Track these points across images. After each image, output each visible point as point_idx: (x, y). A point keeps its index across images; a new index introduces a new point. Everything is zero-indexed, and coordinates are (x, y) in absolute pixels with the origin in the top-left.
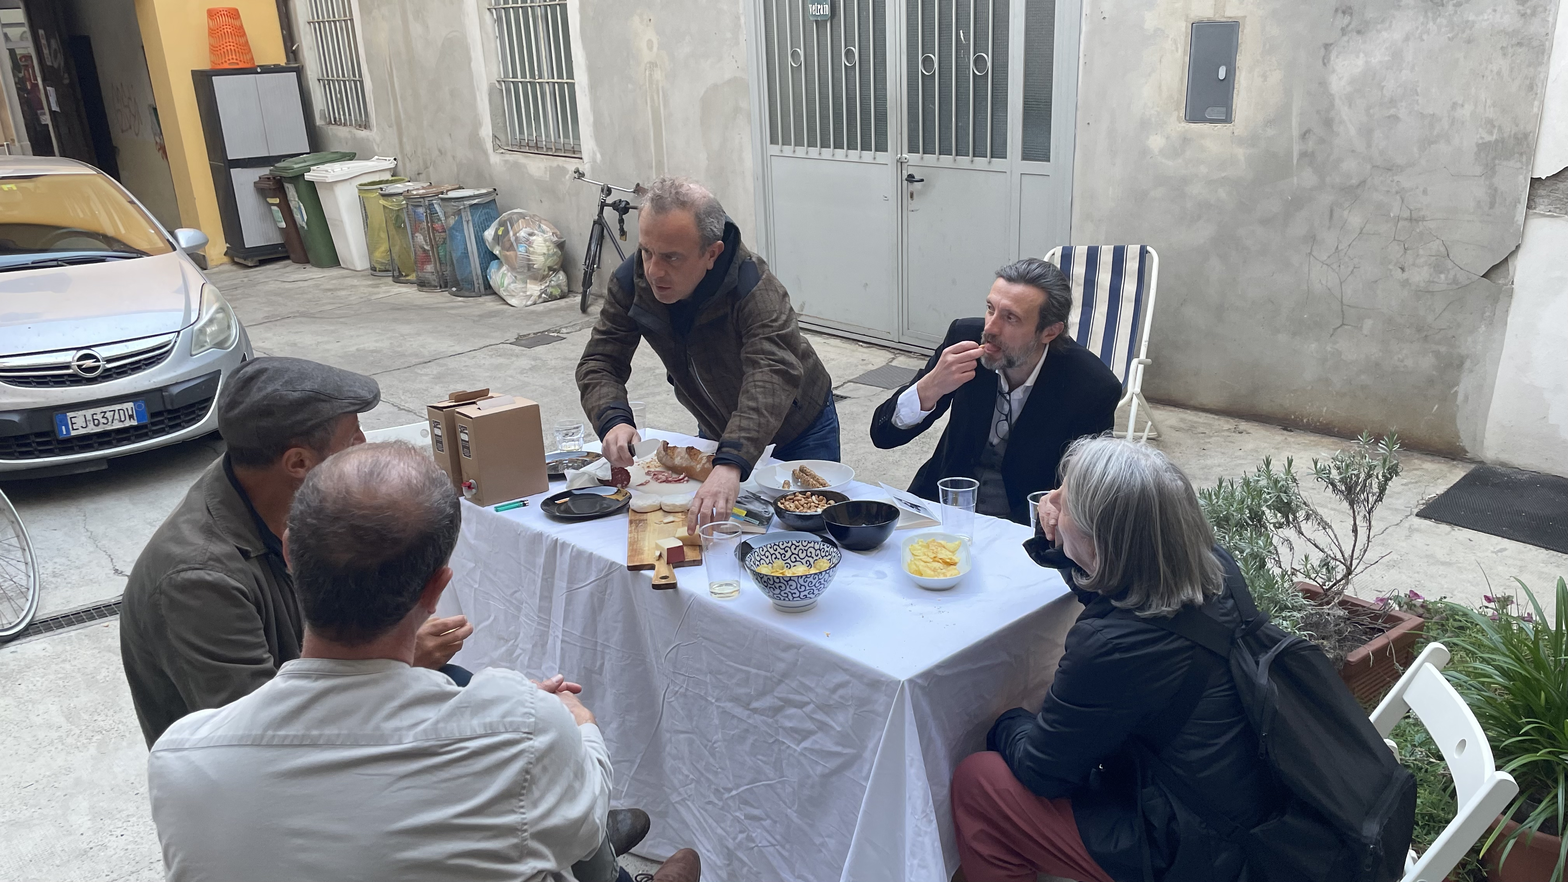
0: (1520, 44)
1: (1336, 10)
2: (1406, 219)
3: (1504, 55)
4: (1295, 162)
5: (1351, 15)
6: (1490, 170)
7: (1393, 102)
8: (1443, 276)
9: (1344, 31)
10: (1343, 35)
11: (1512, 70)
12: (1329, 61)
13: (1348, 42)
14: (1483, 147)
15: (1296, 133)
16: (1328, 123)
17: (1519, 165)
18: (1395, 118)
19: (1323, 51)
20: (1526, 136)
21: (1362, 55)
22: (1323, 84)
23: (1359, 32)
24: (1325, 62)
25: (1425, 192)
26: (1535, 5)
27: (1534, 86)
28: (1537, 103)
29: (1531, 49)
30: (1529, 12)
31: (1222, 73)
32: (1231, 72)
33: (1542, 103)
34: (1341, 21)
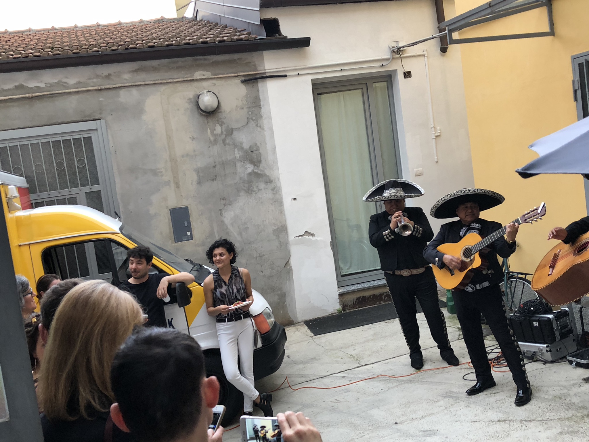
0: (275, 202)
1: (221, 199)
2: (258, 257)
3: (272, 205)
5: (226, 200)
6: (278, 237)
7: (245, 223)
8: (274, 270)
9: (225, 205)
10: (225, 206)
11: (275, 209)
12: (222, 214)
13: (227, 208)
14: (274, 231)
16: (227, 233)
17: (285, 234)
18: (247, 228)
19: (220, 212)
20: (284, 225)
21: (232, 211)
22: (222, 222)
23: (230, 205)
25: (262, 247)
26: (276, 190)
27: (282, 212)
28: (284, 216)
29: (278, 202)
30: (275, 193)
31: (186, 224)
32: (189, 223)
33: (285, 216)
34: (223, 202)
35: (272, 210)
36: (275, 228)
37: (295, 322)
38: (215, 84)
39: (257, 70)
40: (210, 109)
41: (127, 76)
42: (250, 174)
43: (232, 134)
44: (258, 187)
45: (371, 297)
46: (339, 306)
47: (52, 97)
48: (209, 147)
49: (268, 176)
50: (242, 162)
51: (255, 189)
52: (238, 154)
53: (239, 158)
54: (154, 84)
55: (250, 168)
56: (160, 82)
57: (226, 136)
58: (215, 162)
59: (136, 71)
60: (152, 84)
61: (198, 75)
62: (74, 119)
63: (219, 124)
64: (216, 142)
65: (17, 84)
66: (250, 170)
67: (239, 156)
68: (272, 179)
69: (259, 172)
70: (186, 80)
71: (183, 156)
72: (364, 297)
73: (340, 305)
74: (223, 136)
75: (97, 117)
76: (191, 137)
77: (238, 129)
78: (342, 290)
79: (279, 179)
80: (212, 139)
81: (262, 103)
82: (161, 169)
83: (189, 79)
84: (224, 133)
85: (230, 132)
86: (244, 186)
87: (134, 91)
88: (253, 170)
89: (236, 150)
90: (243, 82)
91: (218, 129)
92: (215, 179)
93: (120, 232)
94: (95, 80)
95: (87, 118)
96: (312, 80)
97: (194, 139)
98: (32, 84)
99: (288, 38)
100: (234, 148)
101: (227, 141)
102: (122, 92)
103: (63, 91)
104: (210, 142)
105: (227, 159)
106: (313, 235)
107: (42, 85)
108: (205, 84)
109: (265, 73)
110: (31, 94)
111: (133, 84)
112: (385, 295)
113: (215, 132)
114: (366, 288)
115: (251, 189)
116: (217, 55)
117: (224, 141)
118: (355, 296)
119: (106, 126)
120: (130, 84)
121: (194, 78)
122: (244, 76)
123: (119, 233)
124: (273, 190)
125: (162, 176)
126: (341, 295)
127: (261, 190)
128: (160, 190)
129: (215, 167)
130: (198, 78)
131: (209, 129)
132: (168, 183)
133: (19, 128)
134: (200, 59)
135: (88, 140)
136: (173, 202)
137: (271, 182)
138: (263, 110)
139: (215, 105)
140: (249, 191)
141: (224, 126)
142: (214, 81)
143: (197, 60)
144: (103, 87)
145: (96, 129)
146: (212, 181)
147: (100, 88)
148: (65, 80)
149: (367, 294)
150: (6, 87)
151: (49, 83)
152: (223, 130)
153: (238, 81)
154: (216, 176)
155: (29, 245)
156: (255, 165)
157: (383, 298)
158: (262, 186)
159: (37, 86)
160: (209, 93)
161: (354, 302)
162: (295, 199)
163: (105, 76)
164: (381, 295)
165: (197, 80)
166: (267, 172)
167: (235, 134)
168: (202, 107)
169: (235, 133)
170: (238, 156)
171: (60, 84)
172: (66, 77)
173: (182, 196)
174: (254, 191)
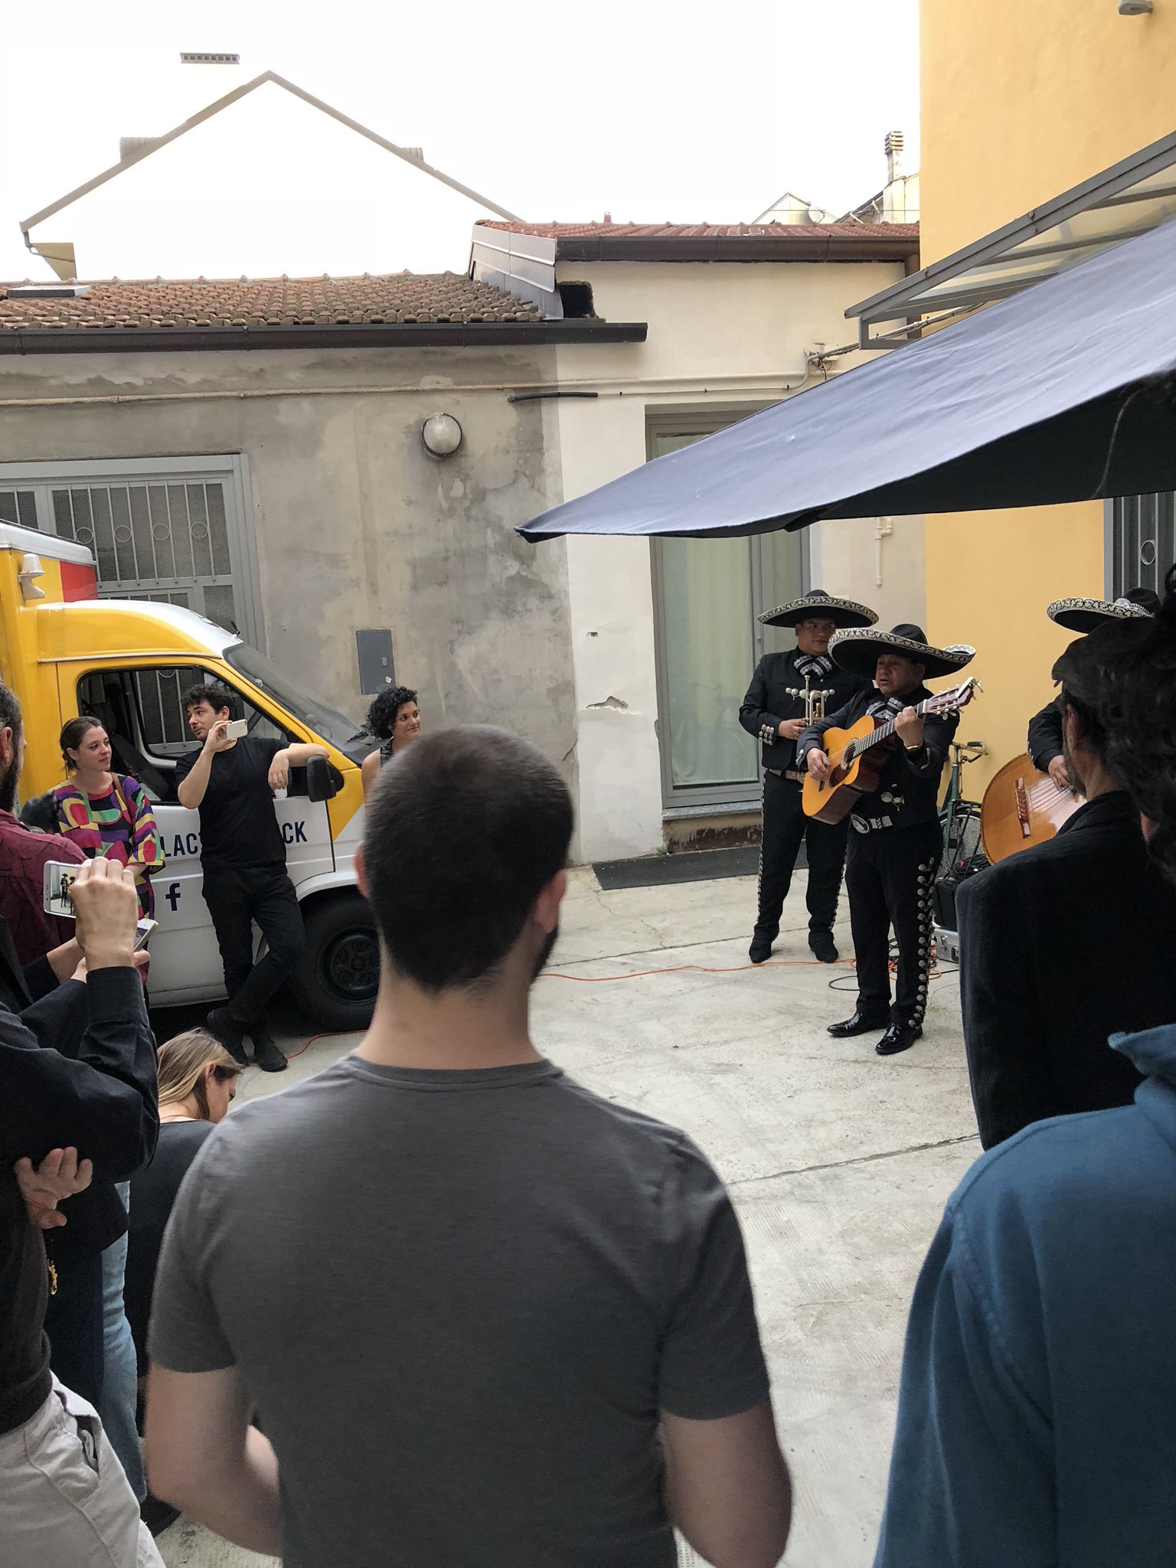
0: (556, 635)
1: (453, 621)
3: (550, 641)
4: (444, 712)
5: (462, 623)
6: (556, 703)
7: (496, 671)
9: (460, 633)
10: (460, 635)
11: (555, 649)
12: (454, 650)
13: (463, 638)
14: (549, 691)
15: (442, 695)
16: (461, 687)
17: (569, 698)
18: (499, 681)
19: (449, 646)
20: (570, 682)
21: (473, 646)
22: (453, 665)
23: (468, 633)
24: (452, 651)
26: (560, 614)
27: (567, 656)
28: (571, 665)
29: (563, 637)
30: (557, 618)
31: (385, 662)
32: (391, 661)
33: (573, 664)
34: (457, 627)
35: (549, 651)
36: (552, 686)
37: (575, 863)
38: (459, 402)
39: (541, 381)
40: (444, 450)
41: (294, 376)
42: (512, 579)
43: (483, 499)
44: (525, 604)
45: (726, 832)
46: (662, 842)
47: (155, 405)
48: (439, 521)
49: (545, 586)
50: (498, 554)
51: (520, 608)
52: (491, 538)
53: (493, 545)
54: (344, 393)
55: (513, 568)
56: (356, 390)
57: (472, 503)
58: (447, 551)
59: (312, 367)
60: (338, 394)
61: (428, 382)
62: (192, 450)
63: (459, 477)
64: (452, 511)
65: (92, 376)
66: (512, 571)
67: (495, 544)
68: (553, 591)
69: (530, 576)
70: (405, 391)
71: (387, 534)
72: (712, 831)
73: (665, 841)
74: (467, 503)
75: (233, 449)
76: (406, 499)
77: (496, 490)
78: (670, 814)
79: (567, 594)
80: (445, 506)
81: (545, 445)
82: (345, 554)
83: (410, 388)
84: (470, 496)
85: (480, 496)
86: (500, 601)
87: (306, 404)
88: (518, 572)
89: (489, 530)
90: (514, 401)
91: (458, 489)
92: (445, 582)
93: (222, 657)
94: (235, 379)
95: (216, 450)
96: (647, 407)
97: (410, 502)
98: (119, 379)
99: (607, 322)
100: (486, 528)
101: (473, 513)
102: (284, 405)
103: (175, 396)
104: (441, 510)
105: (471, 546)
106: (623, 705)
107: (138, 381)
108: (440, 400)
109: (556, 387)
110: (116, 397)
111: (303, 391)
112: (752, 830)
113: (452, 494)
114: (716, 815)
115: (512, 607)
116: (465, 346)
117: (467, 510)
118: (694, 827)
119: (250, 466)
120: (298, 391)
121: (420, 388)
122: (515, 389)
123: (221, 659)
124: (554, 612)
125: (346, 568)
126: (667, 822)
127: (531, 611)
128: (340, 594)
129: (446, 559)
130: (427, 387)
131: (440, 486)
132: (356, 583)
133: (91, 459)
134: (435, 353)
135: (216, 490)
136: (365, 621)
137: (551, 597)
138: (547, 458)
139: (455, 441)
140: (509, 611)
141: (468, 484)
142: (457, 396)
143: (427, 353)
144: (249, 393)
145: (231, 471)
146: (439, 585)
147: (242, 395)
148: (179, 375)
149: (719, 825)
150: (73, 380)
151: (151, 379)
152: (468, 491)
153: (503, 399)
154: (447, 577)
155: (56, 663)
156: (523, 563)
157: (749, 837)
158: (533, 603)
159: (128, 383)
160: (445, 418)
161: (692, 838)
162: (594, 634)
163: (254, 372)
164: (745, 830)
165: (424, 392)
166: (545, 578)
167: (491, 501)
168: (431, 445)
169: (490, 498)
170: (493, 543)
171: (170, 382)
172: (183, 370)
173: (380, 608)
174: (518, 612)
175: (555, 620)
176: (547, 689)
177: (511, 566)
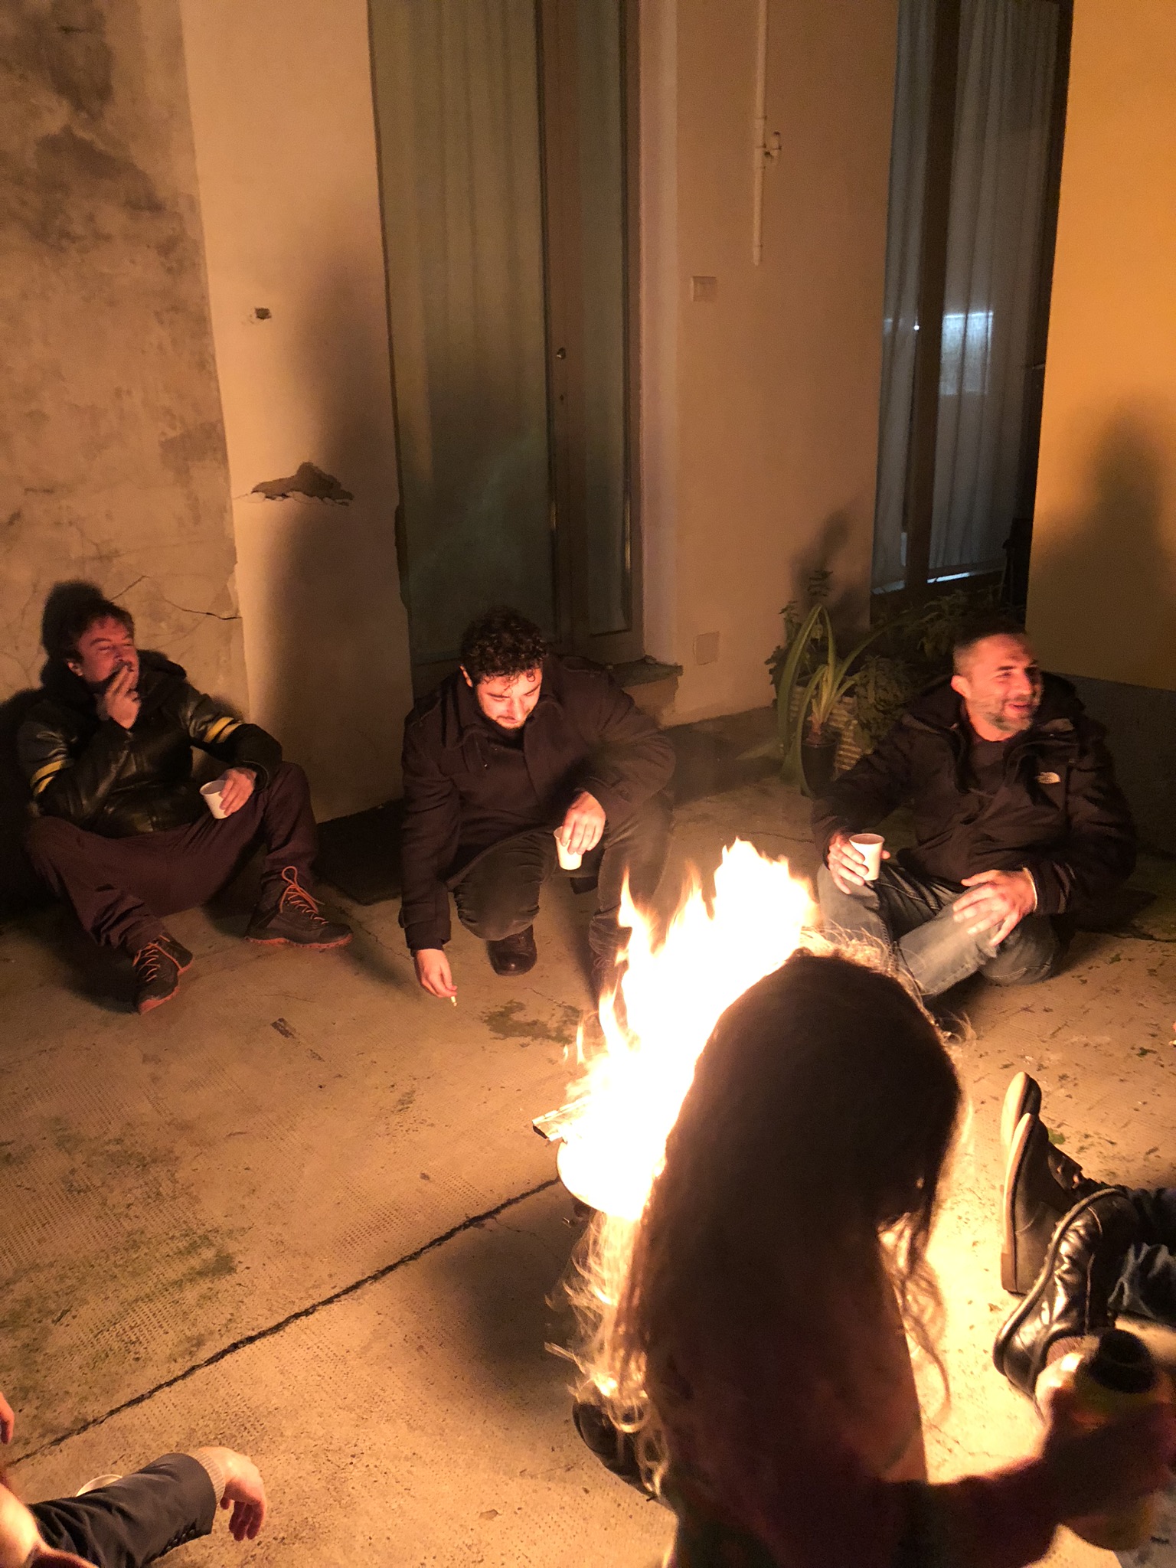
2: (94, 559)
6: (184, 475)
7: (30, 391)
8: (163, 625)
11: (174, 343)
14: (168, 446)
18: (40, 416)
20: (212, 424)
25: (109, 517)
26: (180, 256)
28: (213, 385)
33: (216, 385)
36: (172, 434)
42: (51, 145)
44: (91, 218)
49: (142, 176)
50: (10, 69)
51: (78, 229)
55: (54, 114)
66: (52, 125)
68: (162, 194)
69: (100, 146)
86: (24, 203)
88: (67, 130)
115: (57, 223)
124: (167, 248)
127: (108, 238)
137: (156, 207)
140: (49, 233)
156: (78, 105)
158: (113, 218)
162: (263, 313)
166: (139, 155)
174: (74, 239)
175: (170, 270)
176: (163, 445)
177: (50, 110)
